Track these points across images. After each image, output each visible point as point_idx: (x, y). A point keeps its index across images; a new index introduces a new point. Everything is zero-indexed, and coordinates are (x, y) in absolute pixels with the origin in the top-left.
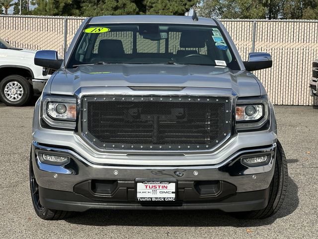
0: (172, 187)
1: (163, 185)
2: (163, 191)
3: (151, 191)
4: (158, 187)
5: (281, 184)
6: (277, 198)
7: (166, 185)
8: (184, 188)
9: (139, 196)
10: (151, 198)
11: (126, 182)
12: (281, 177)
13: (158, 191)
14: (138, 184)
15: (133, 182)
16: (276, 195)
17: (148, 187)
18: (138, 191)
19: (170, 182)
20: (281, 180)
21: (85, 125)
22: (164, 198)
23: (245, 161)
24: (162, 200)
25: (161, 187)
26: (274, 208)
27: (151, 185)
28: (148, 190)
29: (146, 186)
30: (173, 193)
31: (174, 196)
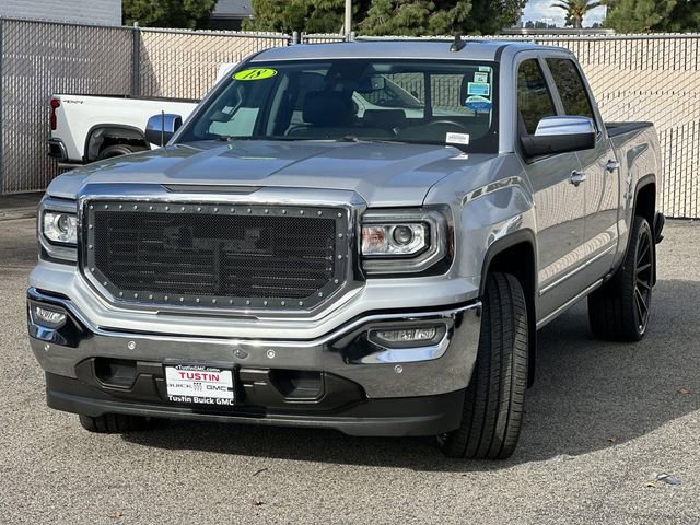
0: (226, 378)
1: (212, 374)
2: (213, 385)
3: (191, 383)
4: (202, 377)
5: (507, 388)
6: (500, 418)
7: (216, 374)
8: (251, 383)
9: (171, 391)
10: (192, 398)
11: (150, 364)
12: (509, 373)
13: (204, 385)
14: (167, 369)
15: (160, 365)
16: (497, 410)
17: (185, 376)
18: (168, 382)
19: (222, 369)
20: (508, 380)
21: (91, 255)
22: (215, 399)
23: (379, 335)
24: (212, 402)
25: (207, 377)
26: (501, 438)
27: (190, 372)
28: (186, 382)
29: (183, 374)
30: (229, 389)
31: (230, 395)
